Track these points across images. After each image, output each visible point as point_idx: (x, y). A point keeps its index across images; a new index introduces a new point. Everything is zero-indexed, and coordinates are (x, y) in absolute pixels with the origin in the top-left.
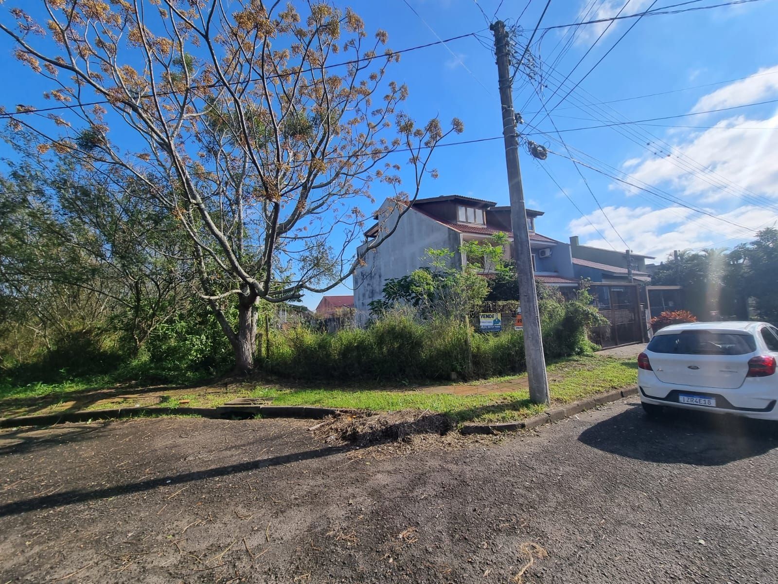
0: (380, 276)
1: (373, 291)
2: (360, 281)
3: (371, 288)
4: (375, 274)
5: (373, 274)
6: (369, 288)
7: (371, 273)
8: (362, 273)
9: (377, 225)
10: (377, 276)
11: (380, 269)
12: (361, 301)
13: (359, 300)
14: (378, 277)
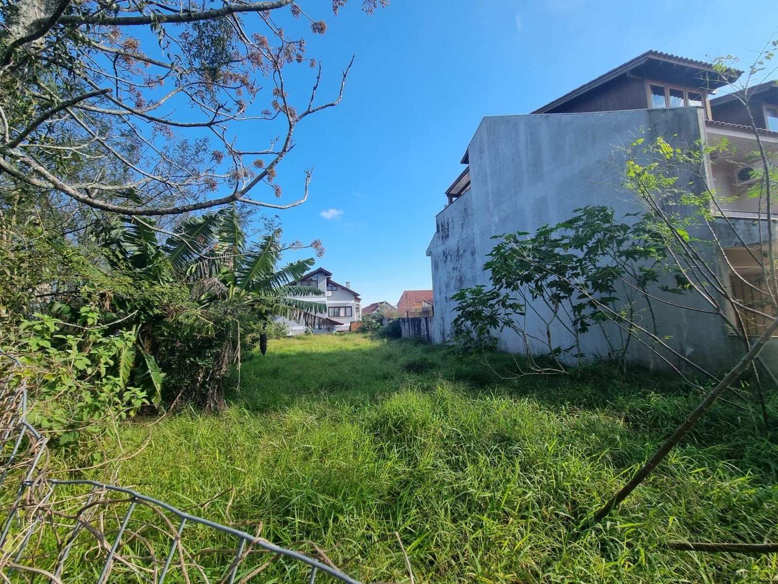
0: (473, 254)
1: (461, 278)
2: (441, 264)
3: (458, 273)
4: (465, 251)
5: (461, 251)
6: (456, 274)
7: (458, 250)
8: (444, 253)
9: (467, 171)
10: (468, 253)
11: (473, 242)
12: (443, 295)
13: (440, 293)
14: (470, 254)
